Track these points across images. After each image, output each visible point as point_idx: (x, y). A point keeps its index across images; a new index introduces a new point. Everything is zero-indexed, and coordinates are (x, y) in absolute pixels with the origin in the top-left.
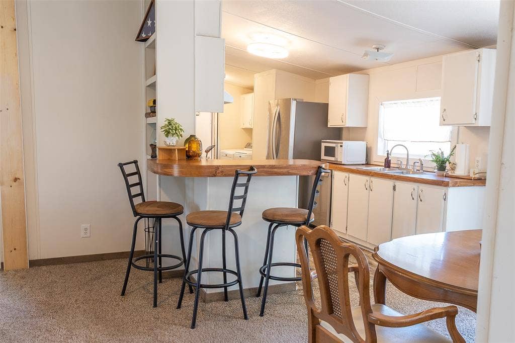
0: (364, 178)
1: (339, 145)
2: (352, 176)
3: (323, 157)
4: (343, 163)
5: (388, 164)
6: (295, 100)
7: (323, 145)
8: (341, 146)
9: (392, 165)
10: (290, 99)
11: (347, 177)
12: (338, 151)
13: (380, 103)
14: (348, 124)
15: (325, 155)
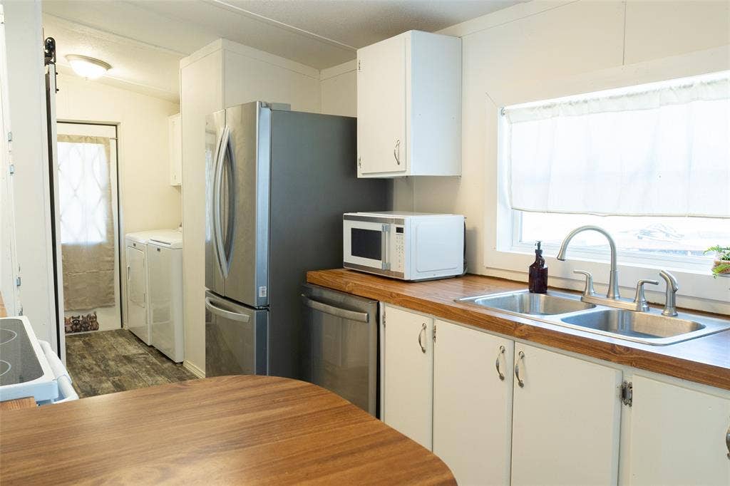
0: (492, 342)
1: (394, 227)
2: (444, 326)
3: (348, 257)
4: (406, 278)
5: (538, 279)
6: (267, 106)
7: (348, 226)
8: (400, 230)
9: (550, 282)
10: (255, 103)
11: (429, 329)
12: (391, 242)
13: (499, 110)
14: (414, 168)
15: (353, 254)
